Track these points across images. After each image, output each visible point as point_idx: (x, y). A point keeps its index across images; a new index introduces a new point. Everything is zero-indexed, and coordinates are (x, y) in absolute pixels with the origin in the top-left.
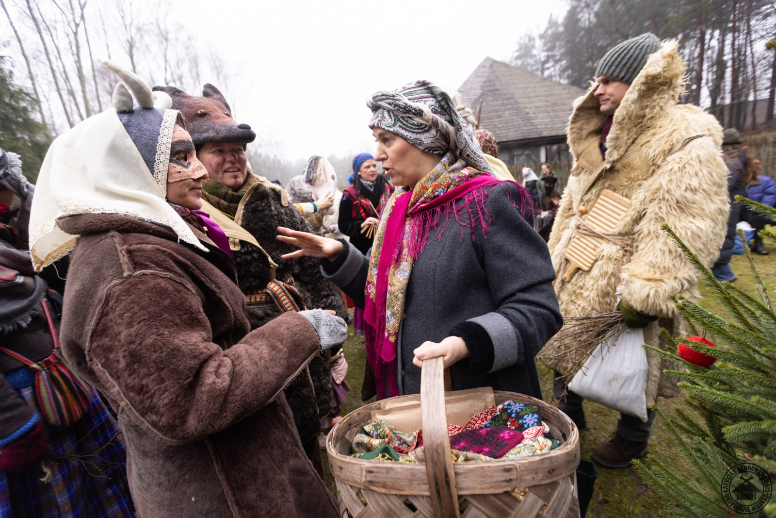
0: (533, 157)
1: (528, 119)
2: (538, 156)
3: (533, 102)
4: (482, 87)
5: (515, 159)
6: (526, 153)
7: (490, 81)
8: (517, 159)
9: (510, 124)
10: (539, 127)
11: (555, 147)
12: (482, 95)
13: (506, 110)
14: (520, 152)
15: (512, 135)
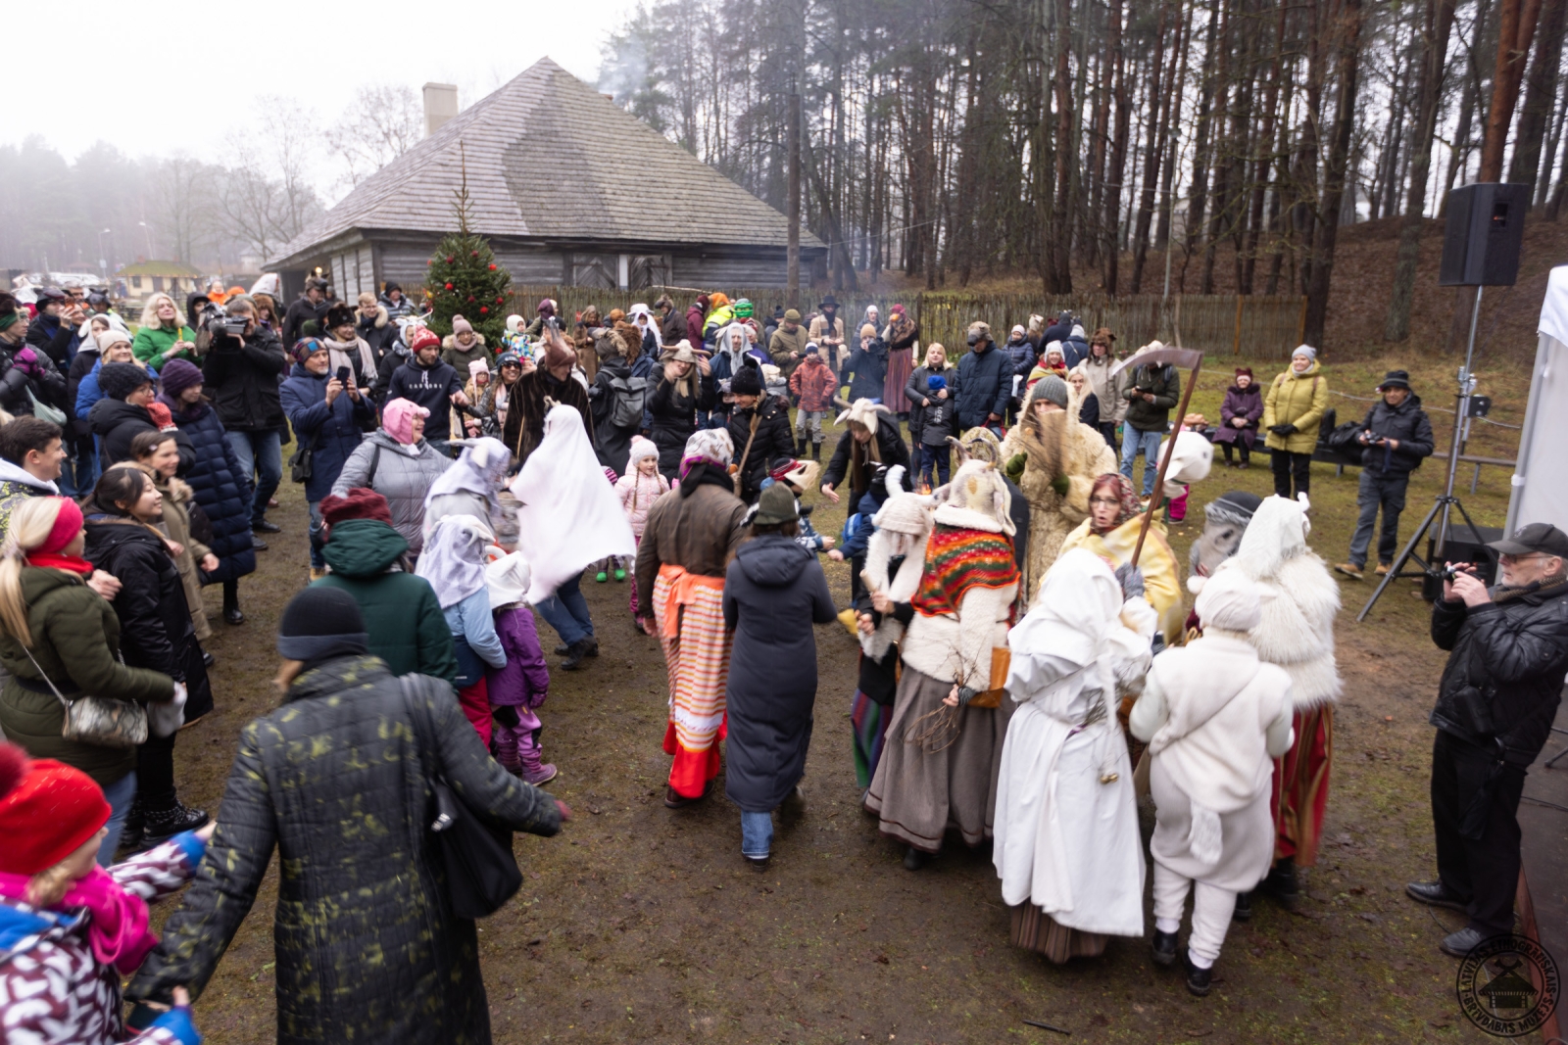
0: (606, 271)
1: (602, 203)
2: (615, 271)
3: (616, 171)
4: (527, 123)
5: (575, 269)
6: (594, 262)
7: (544, 112)
8: (578, 271)
9: (568, 206)
10: (617, 220)
11: (641, 259)
12: (526, 137)
13: (566, 177)
14: (583, 259)
15: (567, 227)
